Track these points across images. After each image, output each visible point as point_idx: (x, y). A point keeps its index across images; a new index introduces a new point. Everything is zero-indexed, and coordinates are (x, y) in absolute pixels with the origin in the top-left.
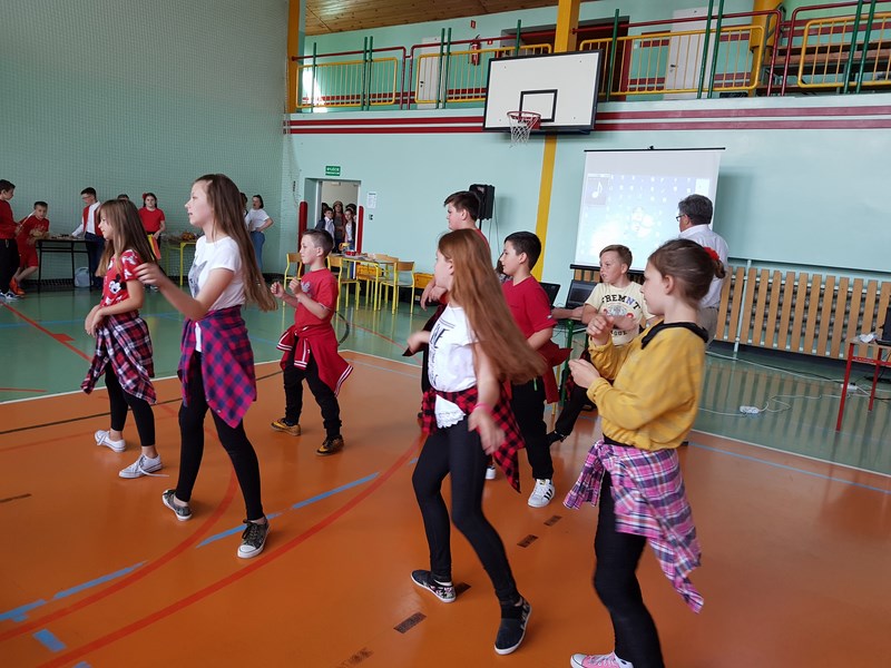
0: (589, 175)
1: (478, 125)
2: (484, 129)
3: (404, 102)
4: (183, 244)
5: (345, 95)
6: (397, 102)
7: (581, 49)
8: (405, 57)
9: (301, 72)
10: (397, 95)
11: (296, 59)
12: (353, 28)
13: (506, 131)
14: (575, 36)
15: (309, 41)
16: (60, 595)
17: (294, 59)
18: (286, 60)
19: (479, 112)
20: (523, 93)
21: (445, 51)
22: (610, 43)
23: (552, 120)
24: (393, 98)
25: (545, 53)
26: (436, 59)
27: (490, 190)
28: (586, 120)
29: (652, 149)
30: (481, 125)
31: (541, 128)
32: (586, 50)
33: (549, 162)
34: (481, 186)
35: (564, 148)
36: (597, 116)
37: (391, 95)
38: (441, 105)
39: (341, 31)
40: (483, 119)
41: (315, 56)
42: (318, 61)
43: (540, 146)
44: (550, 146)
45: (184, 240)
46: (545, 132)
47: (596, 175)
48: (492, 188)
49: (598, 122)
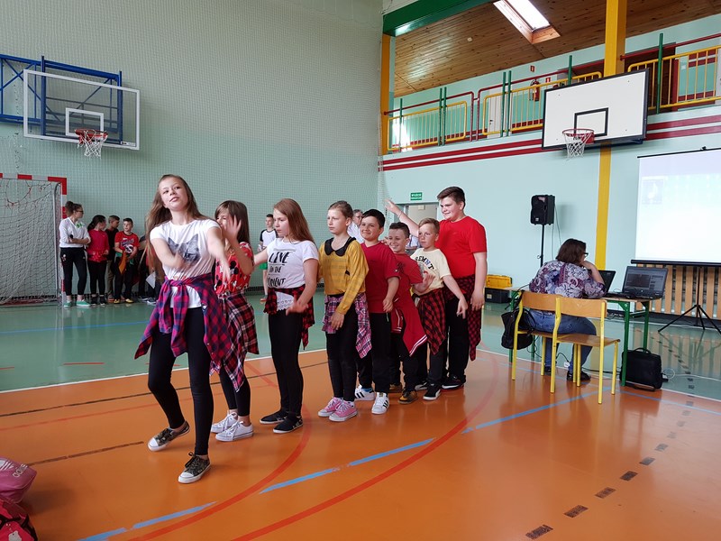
0: (643, 179)
2: (543, 149)
3: (474, 138)
5: (425, 139)
7: (629, 71)
8: (473, 99)
9: (391, 123)
11: (387, 114)
12: (434, 87)
13: (562, 148)
14: (623, 62)
16: (137, 526)
17: (385, 113)
18: (380, 115)
19: (536, 135)
20: (576, 115)
21: (506, 90)
22: (657, 63)
23: (605, 134)
25: (596, 79)
26: (500, 98)
27: (550, 200)
28: (638, 130)
29: (704, 149)
30: (540, 146)
31: (595, 142)
32: (634, 70)
33: (605, 171)
34: (542, 196)
35: (618, 157)
36: (647, 127)
38: (504, 134)
39: (424, 89)
40: (542, 141)
41: (402, 109)
42: (404, 112)
43: (595, 159)
44: (606, 157)
46: (600, 145)
47: (651, 178)
48: (553, 198)
49: (649, 132)
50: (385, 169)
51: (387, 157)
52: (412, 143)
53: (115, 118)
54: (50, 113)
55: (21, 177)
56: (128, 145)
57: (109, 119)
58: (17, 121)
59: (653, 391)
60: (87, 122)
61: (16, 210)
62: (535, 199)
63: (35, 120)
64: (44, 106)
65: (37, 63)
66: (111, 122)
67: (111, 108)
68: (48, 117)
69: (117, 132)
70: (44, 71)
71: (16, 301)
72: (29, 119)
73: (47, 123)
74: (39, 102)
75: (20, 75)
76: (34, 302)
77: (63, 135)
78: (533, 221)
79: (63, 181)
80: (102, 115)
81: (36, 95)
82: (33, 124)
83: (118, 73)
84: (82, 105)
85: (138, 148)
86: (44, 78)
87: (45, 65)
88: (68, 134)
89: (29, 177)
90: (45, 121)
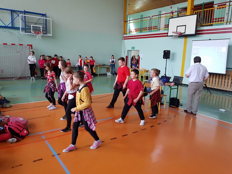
0: (193, 47)
1: (166, 35)
2: (168, 36)
3: (150, 29)
4: (99, 67)
6: (148, 29)
7: (194, 14)
8: (150, 19)
10: (148, 28)
12: (142, 11)
14: (193, 10)
15: (129, 16)
16: (47, 131)
17: (125, 22)
18: (123, 22)
19: (166, 32)
20: (177, 26)
21: (160, 17)
22: (202, 11)
23: (185, 33)
24: (147, 29)
26: (157, 19)
27: (169, 52)
28: (194, 33)
29: (210, 39)
30: (167, 35)
31: (182, 35)
34: (166, 51)
35: (189, 39)
37: (147, 28)
38: (159, 30)
39: (139, 12)
40: (167, 33)
42: (131, 22)
43: (182, 40)
44: (186, 39)
45: (99, 66)
47: (195, 47)
48: (170, 51)
49: (197, 32)
50: (125, 39)
51: (125, 36)
52: (135, 29)
53: (45, 27)
54: (27, 26)
55: (20, 45)
56: (49, 35)
57: (43, 27)
58: (18, 29)
59: (176, 108)
60: (37, 28)
61: (19, 54)
62: (164, 51)
63: (23, 28)
64: (25, 24)
65: (23, 12)
66: (44, 28)
67: (44, 24)
68: (27, 27)
69: (46, 31)
70: (25, 14)
71: (20, 78)
72: (21, 28)
73: (26, 29)
74: (24, 23)
75: (18, 16)
76: (25, 78)
77: (31, 32)
78: (164, 58)
79: (31, 46)
80: (41, 26)
81: (23, 21)
82: (22, 29)
83: (45, 14)
84: (36, 24)
85: (51, 35)
86: (25, 16)
87: (25, 12)
88: (32, 32)
89: (22, 45)
90: (26, 28)
